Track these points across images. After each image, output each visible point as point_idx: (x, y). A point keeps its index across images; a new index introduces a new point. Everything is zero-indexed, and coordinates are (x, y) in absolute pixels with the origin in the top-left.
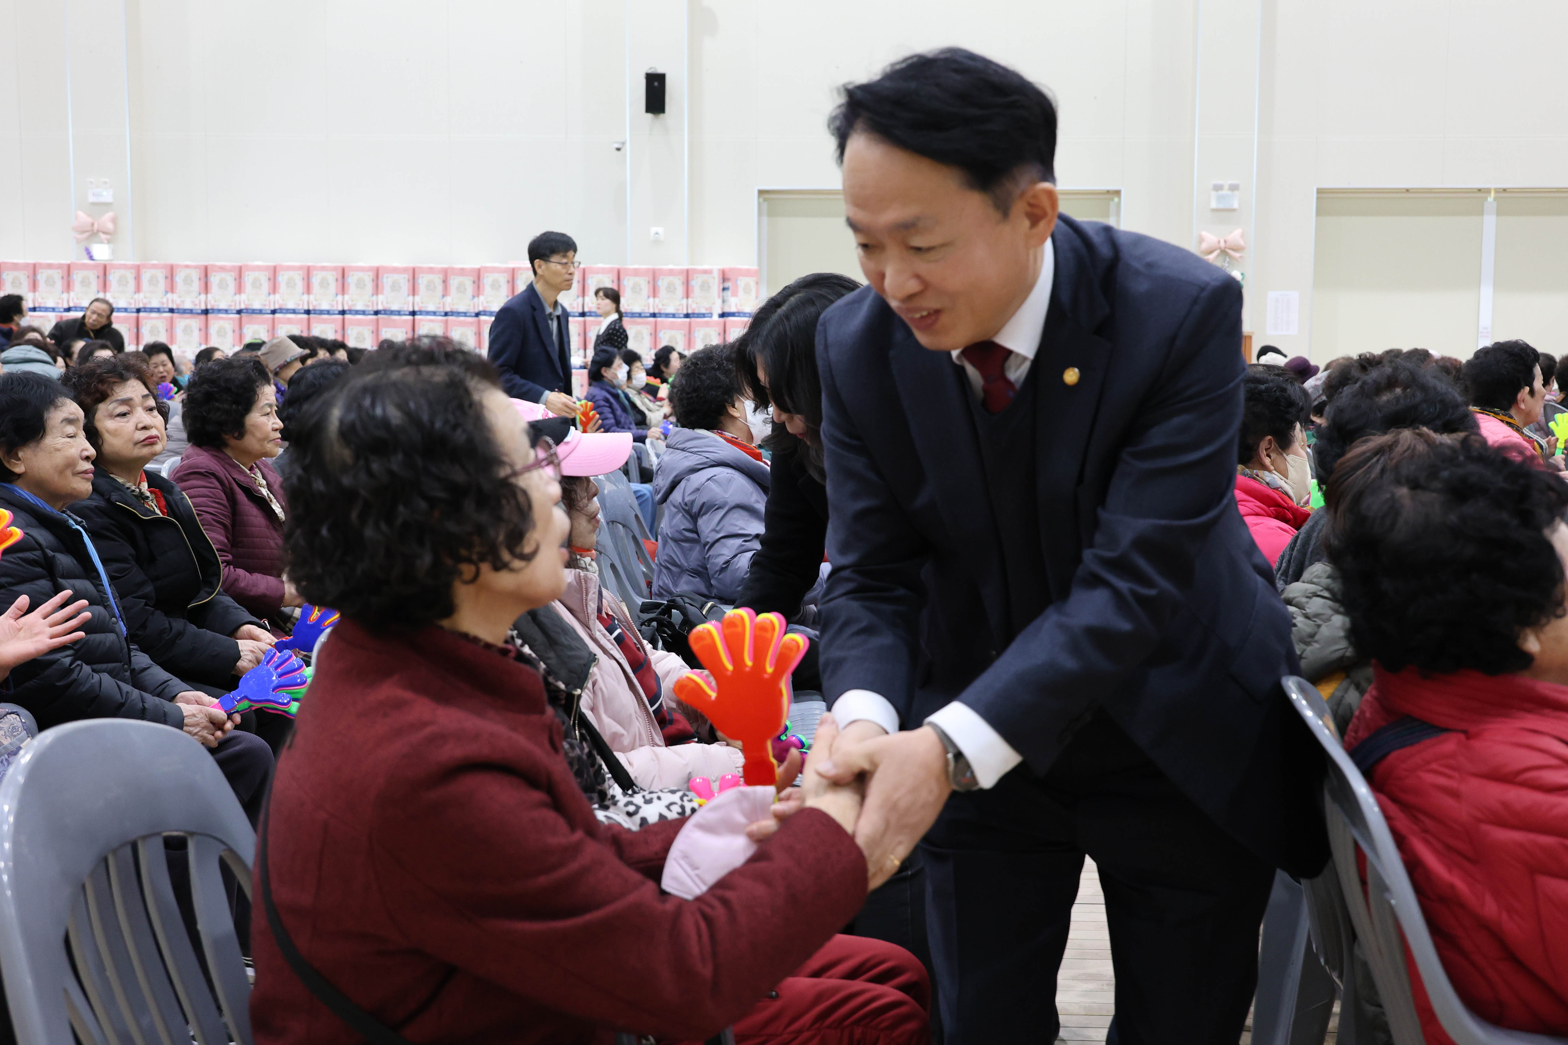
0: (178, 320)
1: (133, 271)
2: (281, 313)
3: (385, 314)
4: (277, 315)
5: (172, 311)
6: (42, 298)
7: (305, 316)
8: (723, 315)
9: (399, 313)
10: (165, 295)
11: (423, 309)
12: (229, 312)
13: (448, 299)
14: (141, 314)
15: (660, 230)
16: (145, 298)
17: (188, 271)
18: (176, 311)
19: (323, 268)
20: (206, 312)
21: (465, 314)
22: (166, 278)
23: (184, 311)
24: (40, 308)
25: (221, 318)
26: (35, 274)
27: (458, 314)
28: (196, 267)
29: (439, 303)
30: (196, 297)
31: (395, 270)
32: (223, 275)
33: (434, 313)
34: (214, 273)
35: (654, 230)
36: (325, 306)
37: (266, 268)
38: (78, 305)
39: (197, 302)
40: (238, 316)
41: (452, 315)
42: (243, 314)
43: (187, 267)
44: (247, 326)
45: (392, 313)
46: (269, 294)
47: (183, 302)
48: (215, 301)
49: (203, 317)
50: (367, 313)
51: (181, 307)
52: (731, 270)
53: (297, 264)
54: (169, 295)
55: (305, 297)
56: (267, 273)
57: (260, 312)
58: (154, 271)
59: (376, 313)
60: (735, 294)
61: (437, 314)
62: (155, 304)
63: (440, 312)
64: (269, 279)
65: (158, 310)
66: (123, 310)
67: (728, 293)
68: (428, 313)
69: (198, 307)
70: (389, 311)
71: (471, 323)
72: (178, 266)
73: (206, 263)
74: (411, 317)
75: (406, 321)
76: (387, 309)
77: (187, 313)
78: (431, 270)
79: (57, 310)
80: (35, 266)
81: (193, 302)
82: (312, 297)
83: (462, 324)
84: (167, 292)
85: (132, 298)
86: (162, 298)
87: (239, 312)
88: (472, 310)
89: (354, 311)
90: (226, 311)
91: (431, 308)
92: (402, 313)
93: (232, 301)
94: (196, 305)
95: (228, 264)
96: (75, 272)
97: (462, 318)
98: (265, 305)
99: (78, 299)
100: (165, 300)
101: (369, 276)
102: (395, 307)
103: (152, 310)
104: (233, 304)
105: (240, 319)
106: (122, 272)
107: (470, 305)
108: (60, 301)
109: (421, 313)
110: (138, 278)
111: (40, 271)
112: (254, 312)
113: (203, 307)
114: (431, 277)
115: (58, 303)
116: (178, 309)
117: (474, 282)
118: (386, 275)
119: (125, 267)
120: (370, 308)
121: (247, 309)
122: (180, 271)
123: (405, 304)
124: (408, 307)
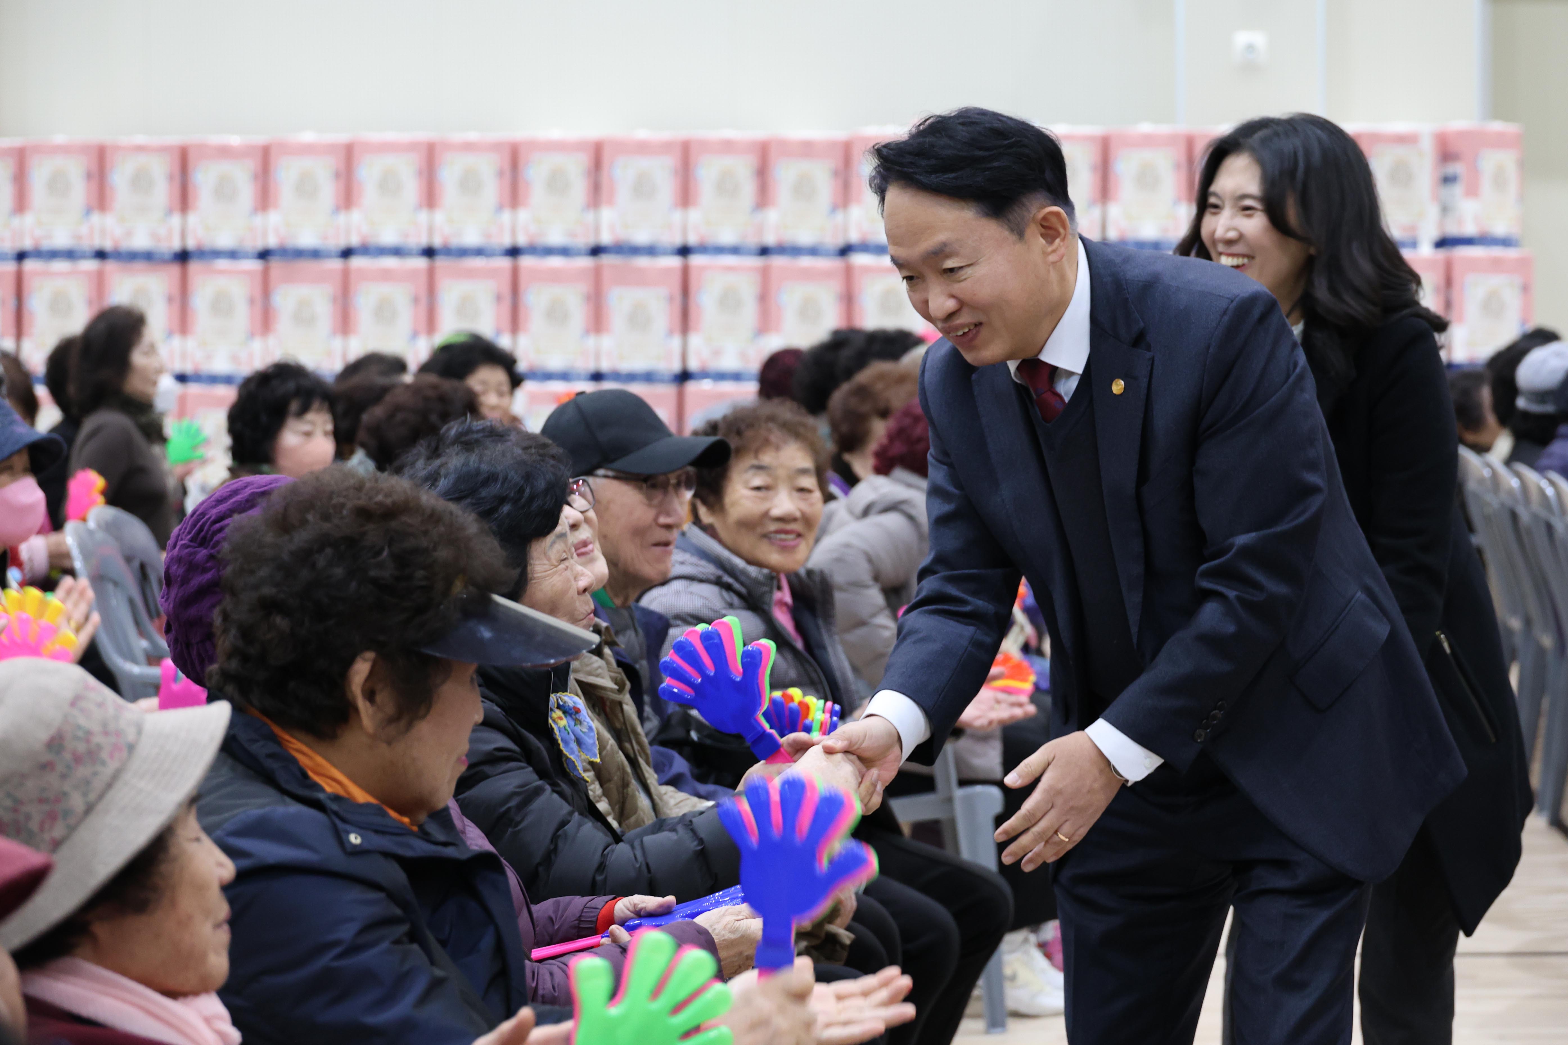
4: (355, 262)
5: (101, 255)
7: (421, 263)
8: (1443, 243)
9: (651, 251)
10: (86, 216)
13: (772, 216)
14: (30, 265)
15: (1258, 39)
16: (38, 224)
17: (141, 158)
18: (112, 255)
19: (469, 147)
20: (183, 257)
21: (813, 251)
22: (89, 175)
23: (131, 257)
25: (222, 272)
27: (795, 251)
28: (160, 150)
30: (161, 221)
31: (643, 148)
32: (225, 166)
33: (735, 250)
34: (204, 163)
35: (1242, 38)
36: (471, 238)
37: (330, 149)
39: (162, 232)
43: (140, 149)
44: (283, 289)
45: (635, 250)
46: (337, 210)
47: (128, 233)
48: (206, 230)
49: (175, 270)
51: (124, 246)
52: (1462, 135)
53: (405, 137)
54: (96, 218)
55: (423, 216)
56: (330, 161)
57: (315, 254)
58: (59, 161)
59: (596, 251)
60: (1473, 191)
62: (61, 240)
64: (336, 175)
65: (70, 255)
67: (1458, 190)
68: (720, 250)
69: (164, 245)
71: (826, 275)
72: (118, 147)
74: (677, 262)
75: (667, 271)
76: (622, 240)
78: (728, 147)
81: (152, 233)
82: (439, 217)
83: (808, 275)
86: (79, 224)
87: (264, 255)
90: (233, 255)
91: (727, 237)
93: (247, 229)
94: (159, 240)
95: (234, 140)
98: (326, 237)
100: (84, 229)
101: (578, 162)
102: (641, 237)
103: (53, 255)
104: (249, 235)
105: (266, 272)
109: (704, 249)
110: (20, 179)
112: (299, 254)
113: (176, 245)
114: (728, 161)
116: (116, 252)
120: (581, 241)
122: (122, 160)
123: (665, 227)
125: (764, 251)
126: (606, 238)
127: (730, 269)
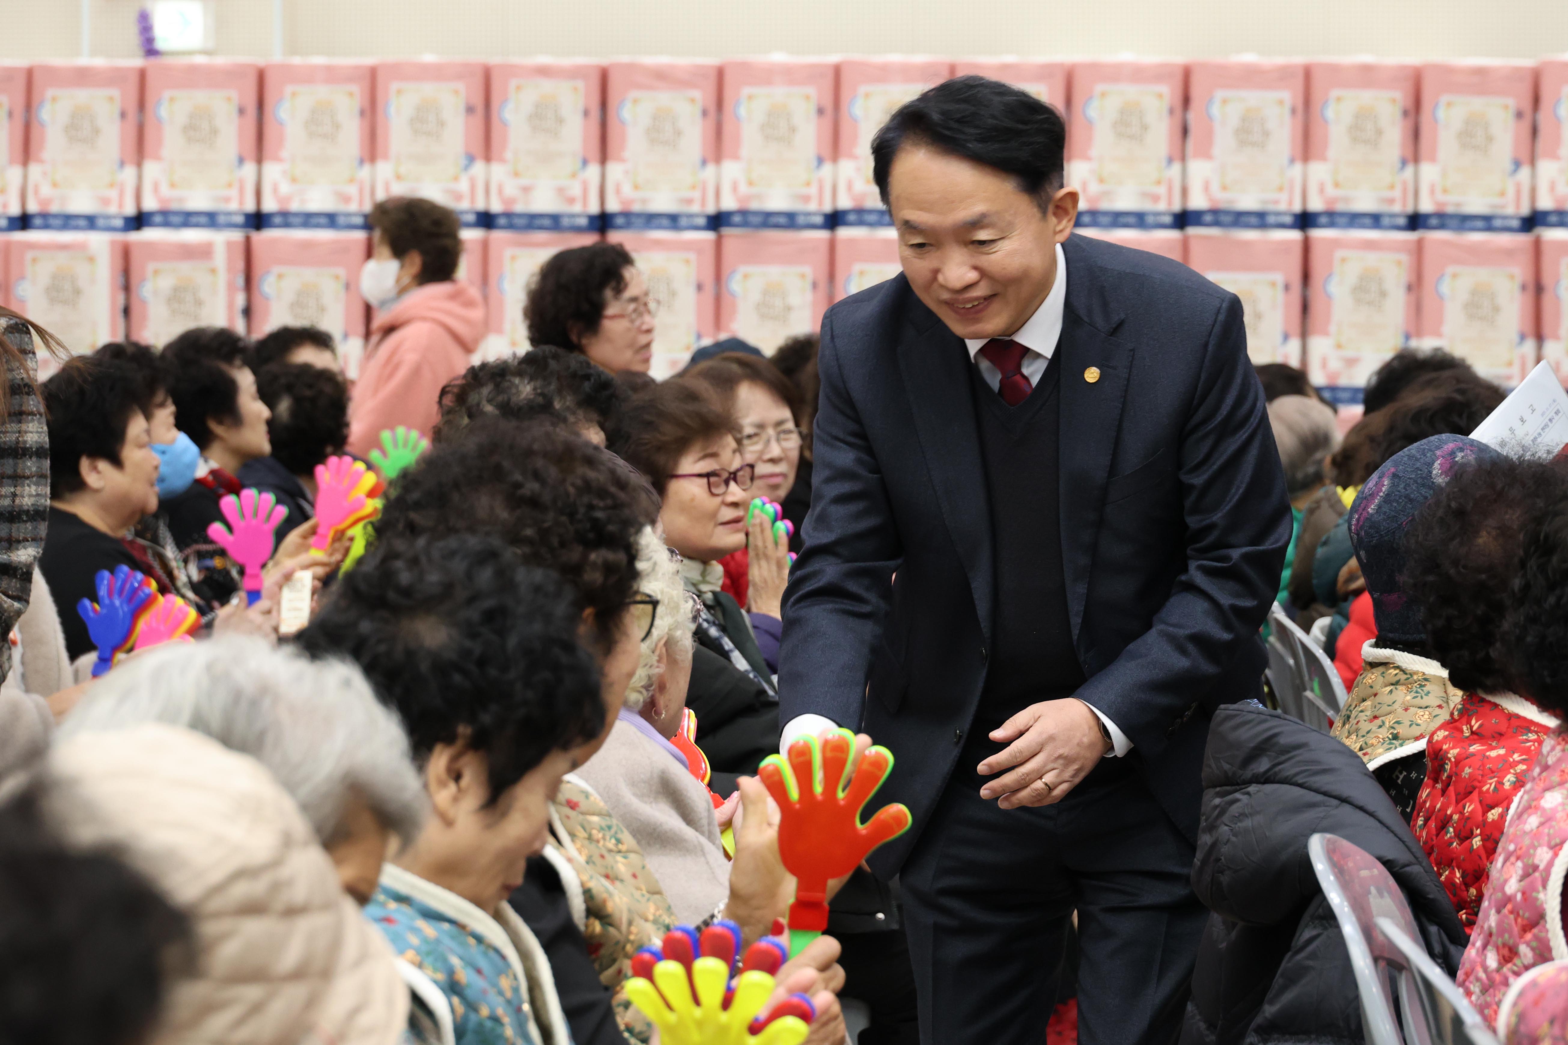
0: (508, 252)
1: (355, 88)
2: (861, 223)
3: (1216, 223)
4: (844, 233)
6: (55, 185)
10: (466, 168)
11: (1340, 207)
12: (683, 222)
16: (399, 177)
17: (547, 86)
18: (502, 221)
21: (1487, 223)
22: (470, 110)
24: (45, 216)
26: (29, 105)
28: (574, 73)
29: (1392, 187)
30: (574, 175)
31: (1247, 76)
32: (664, 98)
33: (1375, 220)
34: (633, 94)
37: (809, 74)
38: (174, 206)
39: (576, 190)
40: (709, 236)
41: (1442, 227)
42: (726, 231)
43: (544, 71)
44: (743, 269)
46: (820, 161)
47: (526, 190)
48: (636, 187)
50: (1150, 220)
51: (519, 208)
56: (811, 91)
58: (428, 89)
61: (1386, 221)
63: (1393, 216)
64: (820, 111)
66: (323, 220)
68: (1354, 219)
69: (577, 208)
70: (1227, 212)
71: (1509, 253)
72: (512, 70)
73: (603, 61)
74: (1295, 235)
75: (1285, 245)
76: (1223, 206)
77: (541, 228)
78: (1367, 75)
79: (101, 222)
80: (30, 75)
81: (561, 191)
83: (1479, 256)
84: (471, 159)
85: (351, 180)
86: (456, 179)
87: (714, 222)
88: (1510, 210)
89: (1106, 213)
91: (1364, 202)
92: (1271, 219)
93: (694, 187)
94: (571, 201)
95: (683, 61)
96: (167, 94)
97: (1477, 237)
98: (806, 199)
99: (173, 185)
100: (463, 186)
101: (1160, 96)
102: (1247, 202)
104: (697, 195)
105: (718, 245)
106: (322, 92)
107: (1502, 194)
108: (113, 194)
109: (1333, 218)
110: (372, 113)
111: (50, 93)
114: (1367, 97)
115: (106, 201)
116: (508, 215)
117: (1519, 115)
118: (1219, 94)
119: (332, 75)
120: (1162, 206)
121: (744, 213)
122: (518, 88)
123: (1281, 189)
124: (1290, 203)
125: (1415, 221)
126: (1197, 202)
127: (1370, 245)
